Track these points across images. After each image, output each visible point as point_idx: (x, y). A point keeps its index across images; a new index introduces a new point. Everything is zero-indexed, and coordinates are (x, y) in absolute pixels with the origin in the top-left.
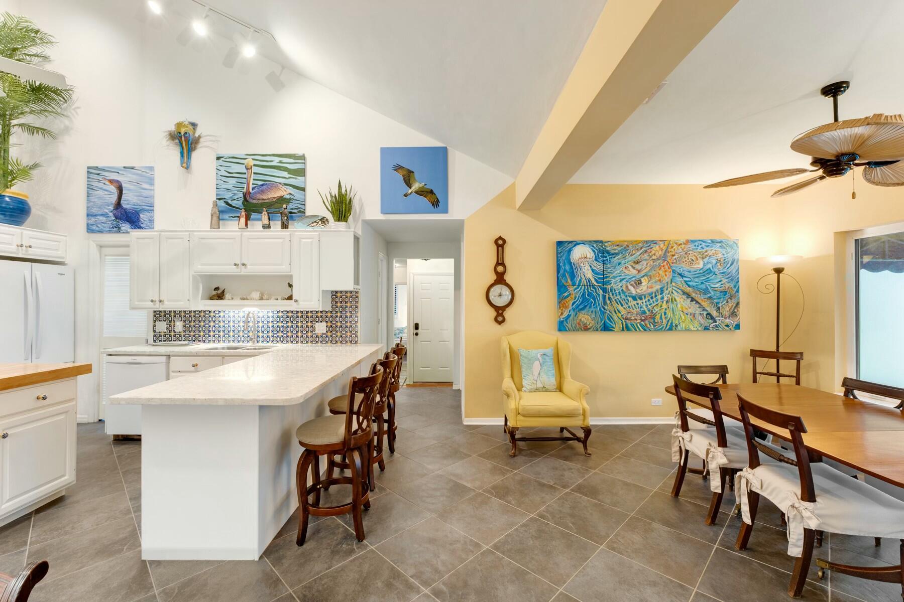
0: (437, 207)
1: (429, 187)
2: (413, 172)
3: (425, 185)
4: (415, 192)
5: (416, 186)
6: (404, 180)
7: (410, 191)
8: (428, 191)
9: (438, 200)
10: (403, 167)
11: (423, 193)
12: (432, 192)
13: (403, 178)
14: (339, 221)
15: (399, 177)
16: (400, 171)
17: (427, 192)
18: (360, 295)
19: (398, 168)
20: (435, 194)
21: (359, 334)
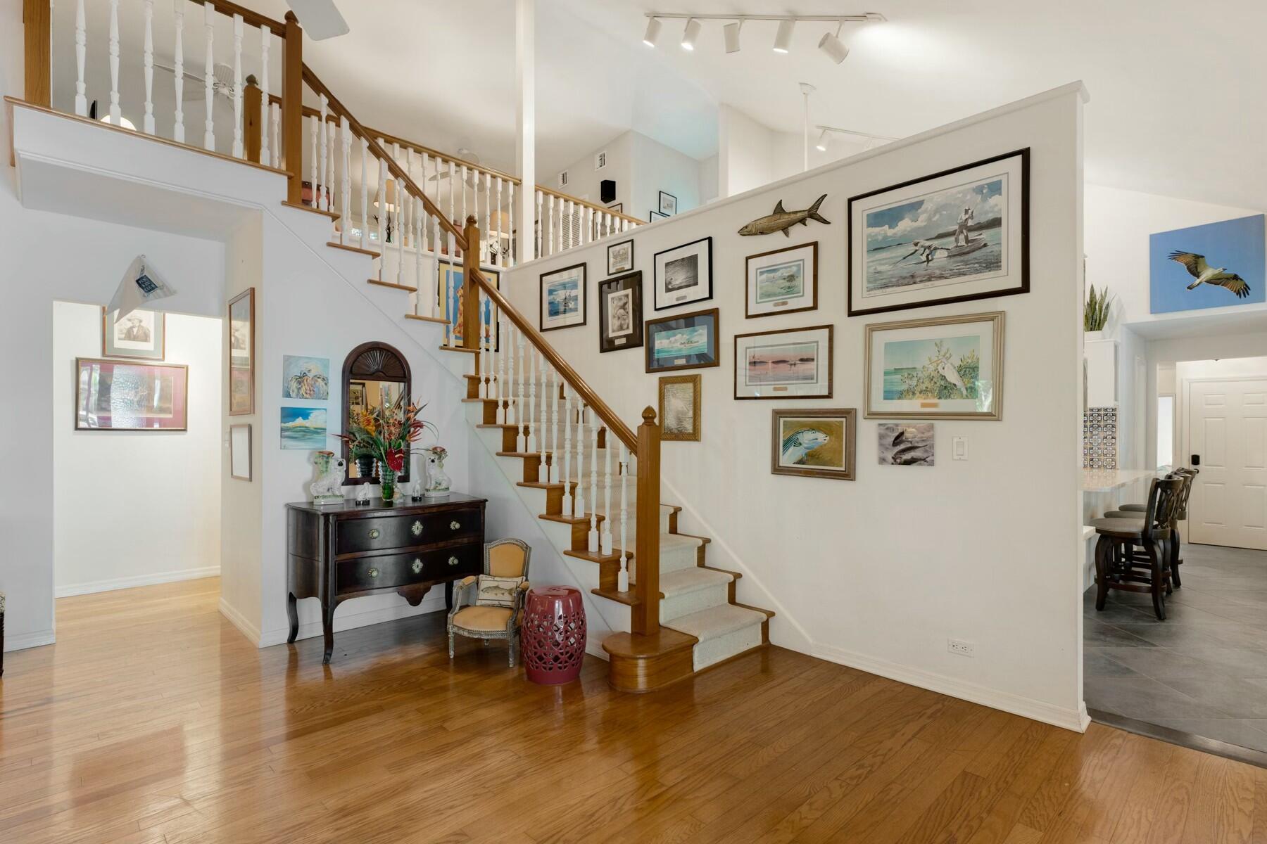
0: (1245, 296)
1: (1231, 272)
2: (1203, 257)
3: (1224, 269)
4: (1207, 282)
5: (1207, 274)
6: (1188, 268)
7: (1198, 281)
8: (1229, 277)
9: (1246, 285)
10: (1186, 253)
11: (1219, 281)
12: (1236, 277)
13: (1186, 267)
14: (1091, 330)
15: (1181, 266)
16: (1181, 258)
17: (1227, 279)
18: (1118, 413)
19: (1177, 256)
20: (1241, 280)
21: (1117, 458)
